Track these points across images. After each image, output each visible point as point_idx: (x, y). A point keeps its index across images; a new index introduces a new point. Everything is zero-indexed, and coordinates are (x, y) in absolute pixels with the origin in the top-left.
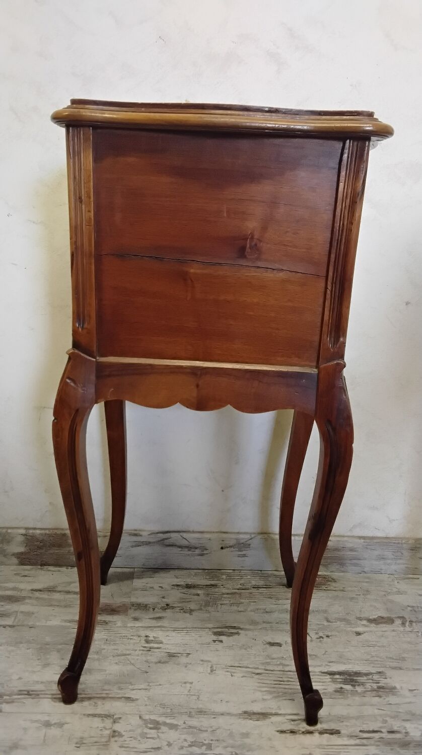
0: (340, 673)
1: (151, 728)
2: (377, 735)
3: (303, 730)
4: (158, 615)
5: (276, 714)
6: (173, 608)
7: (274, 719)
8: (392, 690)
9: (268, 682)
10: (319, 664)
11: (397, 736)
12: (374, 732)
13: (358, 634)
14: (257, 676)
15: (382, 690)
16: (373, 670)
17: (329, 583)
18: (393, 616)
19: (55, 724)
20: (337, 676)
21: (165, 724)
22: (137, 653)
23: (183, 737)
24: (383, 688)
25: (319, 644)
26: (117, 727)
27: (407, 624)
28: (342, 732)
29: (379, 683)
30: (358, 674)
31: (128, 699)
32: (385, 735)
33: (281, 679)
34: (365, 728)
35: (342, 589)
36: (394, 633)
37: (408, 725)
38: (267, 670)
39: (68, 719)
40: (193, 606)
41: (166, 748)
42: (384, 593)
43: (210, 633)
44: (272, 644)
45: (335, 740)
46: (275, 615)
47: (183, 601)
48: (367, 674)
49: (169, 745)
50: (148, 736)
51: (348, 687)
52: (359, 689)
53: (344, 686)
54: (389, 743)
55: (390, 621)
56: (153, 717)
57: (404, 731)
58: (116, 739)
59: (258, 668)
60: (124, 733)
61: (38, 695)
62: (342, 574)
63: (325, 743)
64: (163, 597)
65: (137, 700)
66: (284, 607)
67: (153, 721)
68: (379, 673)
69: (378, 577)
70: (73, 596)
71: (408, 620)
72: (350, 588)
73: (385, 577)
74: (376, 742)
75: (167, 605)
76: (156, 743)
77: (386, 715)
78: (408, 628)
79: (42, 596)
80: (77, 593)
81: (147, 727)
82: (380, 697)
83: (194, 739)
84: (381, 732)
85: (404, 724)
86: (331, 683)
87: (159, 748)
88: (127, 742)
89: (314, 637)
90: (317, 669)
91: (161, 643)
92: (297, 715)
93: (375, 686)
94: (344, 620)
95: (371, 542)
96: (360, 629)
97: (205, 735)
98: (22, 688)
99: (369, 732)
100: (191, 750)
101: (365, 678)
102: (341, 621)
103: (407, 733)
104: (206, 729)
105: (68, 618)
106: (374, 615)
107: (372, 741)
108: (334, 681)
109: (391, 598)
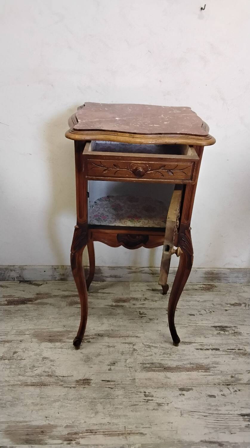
0: (219, 327)
1: (147, 348)
2: (234, 351)
3: (205, 349)
4: (143, 303)
5: (194, 343)
6: (148, 299)
7: (194, 344)
8: (240, 334)
9: (190, 330)
10: (211, 323)
11: (242, 351)
12: (232, 349)
13: (226, 310)
14: (186, 328)
15: (236, 333)
16: (232, 326)
17: (214, 288)
18: (241, 303)
19: (112, 346)
20: (218, 328)
21: (152, 346)
22: (137, 318)
23: (160, 351)
24: (236, 332)
25: (210, 315)
26: (135, 347)
27: (247, 306)
28: (220, 349)
29: (234, 331)
30: (226, 327)
31: (137, 337)
32: (237, 351)
33: (195, 329)
34: (229, 348)
35: (219, 290)
36: (241, 310)
37: (246, 347)
38: (189, 325)
39: (116, 344)
40: (156, 299)
41: (154, 355)
42: (237, 292)
43: (165, 310)
44: (191, 315)
45: (218, 352)
46: (191, 302)
47: (152, 296)
48: (229, 327)
49: (155, 354)
50: (147, 351)
51: (222, 332)
52: (227, 333)
53: (221, 332)
54: (238, 354)
55: (240, 305)
56: (148, 344)
57: (244, 349)
58: (135, 351)
59: (186, 325)
60: (138, 350)
61: (103, 335)
62: (219, 284)
63: (214, 353)
64: (144, 295)
65: (140, 337)
66: (195, 299)
67: (148, 345)
68: (235, 326)
69: (235, 285)
70: (107, 294)
71: (248, 304)
72: (223, 290)
73: (238, 285)
74: (233, 353)
75: (146, 298)
76: (150, 353)
77: (237, 343)
78: (247, 308)
79: (93, 295)
80: (107, 293)
81: (146, 347)
82: (235, 336)
83: (164, 352)
84: (235, 350)
85: (244, 346)
86: (215, 331)
87: (152, 355)
88: (140, 353)
89: (208, 312)
90: (210, 325)
91: (146, 314)
92: (203, 343)
93: (233, 332)
94: (219, 304)
95: (233, 270)
96: (226, 308)
97: (169, 350)
98: (96, 333)
99: (231, 349)
100: (163, 355)
101: (229, 329)
102: (219, 305)
103: (245, 350)
104: (168, 348)
105: (107, 304)
106: (233, 302)
107: (232, 353)
108: (217, 330)
109: (240, 294)
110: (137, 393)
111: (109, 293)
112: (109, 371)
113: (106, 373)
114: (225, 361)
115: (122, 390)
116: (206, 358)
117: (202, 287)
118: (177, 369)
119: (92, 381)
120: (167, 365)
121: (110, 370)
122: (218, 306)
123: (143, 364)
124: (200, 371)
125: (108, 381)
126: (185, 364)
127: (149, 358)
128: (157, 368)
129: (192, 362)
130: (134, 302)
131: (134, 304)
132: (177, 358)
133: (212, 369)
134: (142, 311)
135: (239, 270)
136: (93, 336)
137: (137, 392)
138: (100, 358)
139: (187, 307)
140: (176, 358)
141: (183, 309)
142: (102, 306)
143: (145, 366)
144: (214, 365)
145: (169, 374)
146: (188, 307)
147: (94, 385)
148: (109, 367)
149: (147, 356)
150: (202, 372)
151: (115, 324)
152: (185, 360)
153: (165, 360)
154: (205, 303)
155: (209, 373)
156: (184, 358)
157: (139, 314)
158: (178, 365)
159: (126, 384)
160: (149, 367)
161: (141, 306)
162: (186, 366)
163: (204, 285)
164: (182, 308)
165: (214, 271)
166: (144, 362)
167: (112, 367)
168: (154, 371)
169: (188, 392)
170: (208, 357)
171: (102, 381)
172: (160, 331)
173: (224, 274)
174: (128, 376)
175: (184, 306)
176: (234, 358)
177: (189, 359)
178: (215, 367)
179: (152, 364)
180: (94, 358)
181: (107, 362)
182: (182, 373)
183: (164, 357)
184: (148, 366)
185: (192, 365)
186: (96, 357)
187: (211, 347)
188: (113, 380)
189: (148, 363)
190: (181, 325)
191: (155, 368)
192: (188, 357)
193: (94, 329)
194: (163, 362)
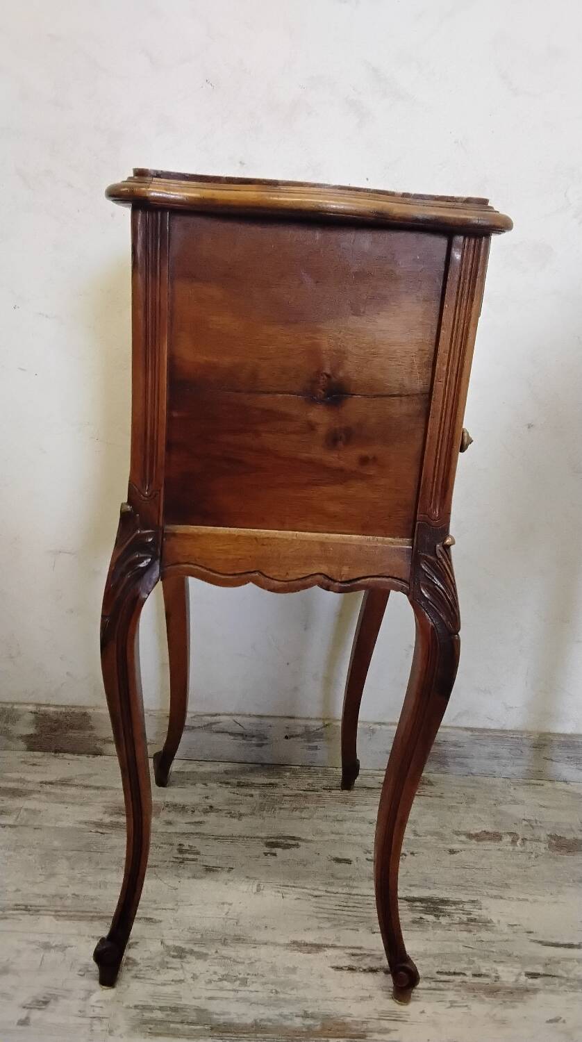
0: (421, 900)
1: (173, 957)
2: (458, 979)
3: (365, 967)
4: (197, 819)
5: (334, 947)
6: (218, 811)
7: (330, 952)
8: (486, 924)
9: (328, 906)
11: (485, 980)
12: (455, 974)
13: (452, 852)
14: (314, 900)
15: (471, 923)
16: (465, 898)
17: (424, 787)
18: (501, 831)
19: (56, 946)
20: (418, 904)
21: (192, 952)
22: (166, 864)
23: (213, 969)
24: (474, 920)
27: (519, 842)
29: (470, 914)
30: (445, 902)
32: (469, 979)
33: (345, 904)
34: (445, 968)
35: (439, 794)
36: (499, 853)
37: (500, 968)
38: (328, 892)
39: (73, 941)
40: (243, 810)
41: (191, 981)
42: (493, 802)
43: (262, 844)
44: (338, 860)
46: (347, 825)
47: (231, 802)
48: (455, 903)
49: (195, 977)
50: (169, 966)
51: (431, 918)
52: (444, 920)
53: (425, 916)
54: (472, 989)
55: (496, 837)
56: (178, 944)
57: (494, 975)
59: (316, 889)
62: (442, 776)
64: (207, 798)
66: (361, 815)
67: (177, 949)
68: (473, 902)
69: (489, 781)
71: (521, 837)
72: (450, 794)
73: (498, 781)
74: (456, 986)
75: (211, 807)
76: (179, 975)
77: (474, 955)
78: (519, 848)
79: (53, 791)
80: (98, 788)
81: (169, 955)
82: (470, 931)
84: (464, 974)
85: (494, 966)
86: (408, 912)
87: (181, 981)
88: (143, 972)
91: (198, 853)
92: (360, 948)
93: (465, 918)
94: (436, 833)
96: (453, 847)
97: (241, 967)
99: (449, 974)
100: (220, 984)
101: (454, 907)
102: (432, 836)
103: (498, 977)
104: (242, 961)
105: (84, 818)
106: (477, 829)
107: (451, 986)
108: (413, 909)
109: (503, 808)
111: (104, 788)
112: (21, 1028)
114: (423, 1012)
116: (362, 999)
118: (258, 1031)
120: (223, 1017)
121: (24, 1022)
122: (429, 837)
123: (145, 1008)
126: (286, 1017)
127: (169, 989)
128: (186, 1027)
129: (310, 1011)
130: (170, 816)
131: (169, 823)
132: (263, 995)
134: (187, 845)
136: (9, 910)
139: (333, 837)
140: (260, 994)
142: (66, 823)
143: (148, 1015)
144: (385, 1024)
146: (337, 837)
148: (23, 1014)
149: (165, 985)
151: (90, 879)
152: (288, 1001)
153: (222, 999)
156: (287, 997)
157: (177, 852)
158: (261, 1017)
160: (162, 1022)
161: (191, 828)
162: (288, 1023)
166: (150, 1002)
167: (36, 1015)
168: (174, 1034)
170: (370, 997)
176: (457, 1002)
177: (305, 1000)
178: (386, 1031)
179: (175, 1009)
181: (24, 997)
183: (221, 989)
184: (159, 1015)
185: (309, 1022)
189: (161, 1009)
191: (179, 1026)
192: (301, 993)
193: (18, 890)
194: (213, 1007)
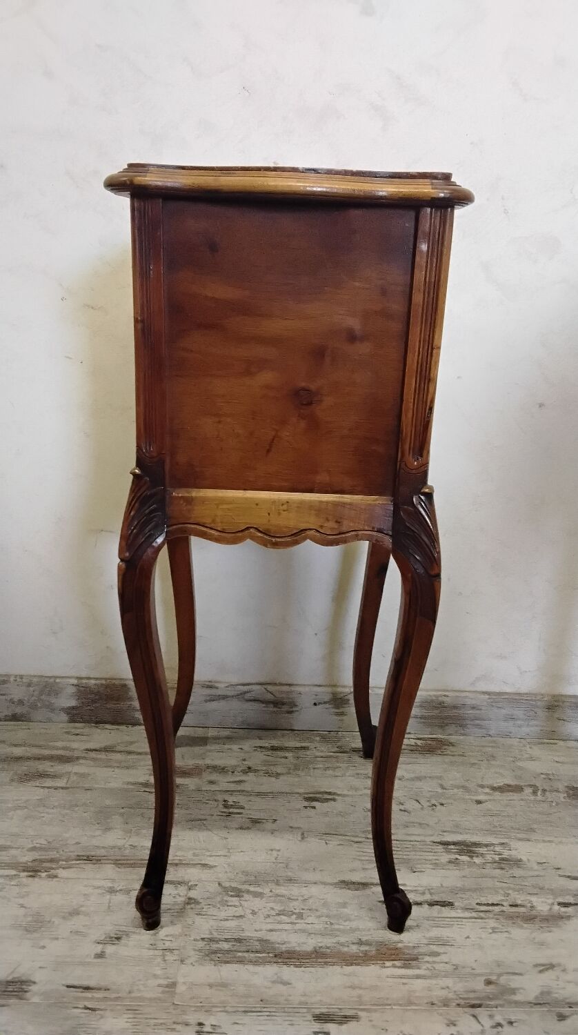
0: (454, 844)
1: (232, 896)
2: (497, 909)
4: (238, 779)
6: (256, 771)
8: (518, 863)
10: (430, 833)
11: (522, 910)
12: (493, 905)
13: (479, 802)
14: (356, 845)
15: (503, 861)
16: (495, 841)
17: (446, 747)
18: (522, 784)
19: (121, 890)
20: (452, 847)
21: (248, 892)
22: (214, 817)
23: (270, 905)
24: (507, 860)
25: (432, 812)
26: (192, 894)
27: (539, 793)
28: (456, 904)
29: (501, 855)
30: (477, 844)
31: (204, 865)
32: (507, 909)
34: (483, 900)
35: (460, 752)
36: (523, 803)
37: (534, 899)
40: (279, 769)
41: (251, 916)
42: (512, 759)
43: (301, 798)
45: (446, 912)
47: (268, 763)
48: (487, 845)
49: (254, 913)
50: (230, 904)
51: (465, 858)
52: (477, 860)
54: (511, 917)
55: (518, 789)
56: (234, 885)
57: (529, 905)
58: (193, 906)
59: (357, 836)
60: (201, 901)
61: (100, 860)
62: (462, 737)
63: (436, 915)
64: (244, 760)
65: (215, 866)
67: (234, 889)
68: (503, 844)
69: (506, 741)
70: (136, 757)
71: (540, 788)
72: (471, 753)
73: (515, 742)
74: (495, 915)
75: (249, 768)
76: (239, 912)
77: (509, 888)
78: (539, 797)
81: (228, 895)
82: (502, 869)
83: (282, 908)
84: (502, 905)
85: (529, 897)
86: (444, 854)
87: (241, 916)
88: (204, 910)
89: (426, 804)
90: (428, 839)
91: (242, 808)
92: (403, 885)
93: (497, 858)
94: (462, 787)
95: (497, 698)
96: (481, 798)
97: (297, 904)
98: (80, 854)
99: (488, 905)
100: (278, 918)
102: (458, 789)
103: (532, 907)
104: (296, 899)
105: (131, 780)
106: (500, 782)
107: (491, 915)
108: (448, 852)
109: (520, 764)
110: (174, 1026)
111: (146, 754)
112: (96, 960)
113: (82, 964)
114: (468, 937)
115: (125, 1016)
117: (414, 744)
118: (318, 957)
119: (33, 988)
120: (284, 946)
121: (101, 955)
122: (456, 790)
123: (211, 941)
124: (388, 964)
125: (87, 988)
126: (342, 945)
127: (232, 924)
129: (364, 939)
130: (214, 777)
131: (212, 782)
132: (319, 926)
133: (427, 958)
134: (231, 800)
135: (515, 699)
137: (174, 1023)
138: (78, 922)
140: (316, 926)
141: (352, 796)
143: (215, 946)
144: (435, 949)
145: (288, 972)
147: (36, 999)
148: (99, 948)
149: (227, 920)
150: (394, 966)
152: (344, 932)
153: (281, 930)
154: (418, 784)
155: (417, 972)
157: (221, 806)
158: (320, 945)
159: (142, 999)
160: (228, 951)
161: (232, 787)
162: (345, 951)
163: (418, 739)
164: (350, 793)
165: (445, 699)
166: (215, 935)
167: (110, 949)
168: (241, 961)
169: (344, 1027)
170: (417, 926)
171: (68, 987)
172: (279, 850)
173: (473, 708)
174: (155, 976)
175: (356, 789)
176: (497, 928)
177: (358, 931)
178: (437, 954)
179: (239, 940)
180: (56, 921)
181: (98, 934)
182: (330, 969)
183: (279, 923)
184: (226, 946)
185: (364, 948)
186: (64, 918)
187: (428, 897)
188: (103, 984)
189: (226, 940)
190: (340, 837)
191: (245, 954)
192: (354, 924)
194: (273, 937)
